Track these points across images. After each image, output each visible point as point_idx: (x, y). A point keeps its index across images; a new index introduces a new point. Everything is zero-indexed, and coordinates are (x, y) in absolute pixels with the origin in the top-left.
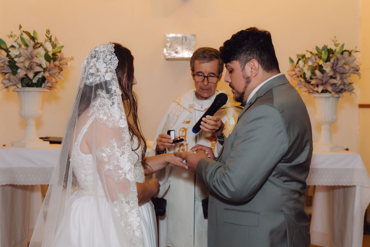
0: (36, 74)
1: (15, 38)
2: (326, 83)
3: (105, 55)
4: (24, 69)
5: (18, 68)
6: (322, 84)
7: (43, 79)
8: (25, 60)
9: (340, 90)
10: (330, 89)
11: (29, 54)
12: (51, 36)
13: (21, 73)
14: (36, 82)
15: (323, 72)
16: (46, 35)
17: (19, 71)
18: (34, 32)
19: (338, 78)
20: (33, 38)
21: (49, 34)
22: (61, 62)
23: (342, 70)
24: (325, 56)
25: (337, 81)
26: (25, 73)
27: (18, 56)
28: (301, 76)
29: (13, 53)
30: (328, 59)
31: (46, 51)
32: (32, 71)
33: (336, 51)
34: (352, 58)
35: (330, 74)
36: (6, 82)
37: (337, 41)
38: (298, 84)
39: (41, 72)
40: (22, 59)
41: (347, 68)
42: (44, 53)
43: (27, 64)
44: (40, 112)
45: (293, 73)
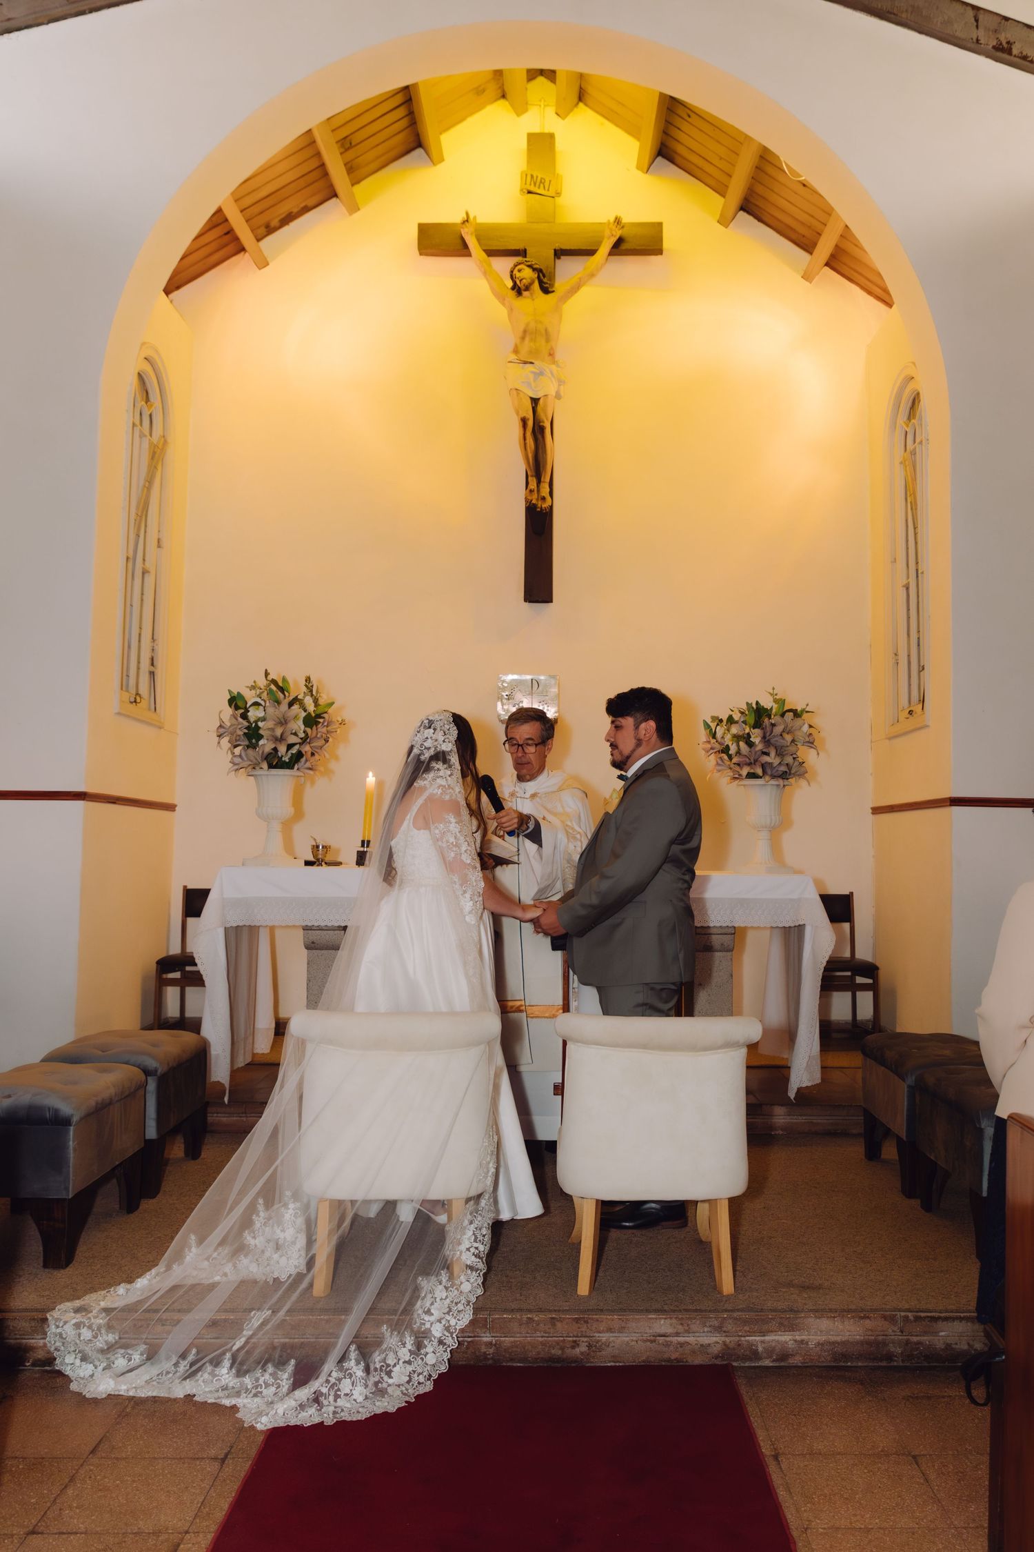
0: (290, 747)
1: (258, 692)
2: (756, 761)
3: (442, 724)
4: (272, 740)
5: (261, 737)
6: (749, 764)
7: (299, 755)
8: (275, 725)
9: (781, 773)
10: (759, 771)
11: (280, 716)
12: (312, 686)
13: (266, 745)
14: (288, 761)
15: (750, 744)
16: (306, 686)
17: (261, 742)
18: (284, 679)
19: (773, 753)
20: (282, 690)
21: (309, 683)
22: (329, 728)
23: (780, 742)
24: (751, 720)
25: (772, 759)
26: (273, 746)
27: (263, 719)
28: (723, 751)
29: (254, 714)
30: (757, 725)
31: (305, 711)
32: (283, 742)
33: (774, 711)
34: (798, 722)
35: (760, 747)
36: (237, 760)
37: (776, 695)
38: (718, 764)
39: (296, 744)
40: (270, 724)
41: (788, 738)
42: (304, 714)
43: (278, 732)
44: (291, 810)
45: (709, 746)
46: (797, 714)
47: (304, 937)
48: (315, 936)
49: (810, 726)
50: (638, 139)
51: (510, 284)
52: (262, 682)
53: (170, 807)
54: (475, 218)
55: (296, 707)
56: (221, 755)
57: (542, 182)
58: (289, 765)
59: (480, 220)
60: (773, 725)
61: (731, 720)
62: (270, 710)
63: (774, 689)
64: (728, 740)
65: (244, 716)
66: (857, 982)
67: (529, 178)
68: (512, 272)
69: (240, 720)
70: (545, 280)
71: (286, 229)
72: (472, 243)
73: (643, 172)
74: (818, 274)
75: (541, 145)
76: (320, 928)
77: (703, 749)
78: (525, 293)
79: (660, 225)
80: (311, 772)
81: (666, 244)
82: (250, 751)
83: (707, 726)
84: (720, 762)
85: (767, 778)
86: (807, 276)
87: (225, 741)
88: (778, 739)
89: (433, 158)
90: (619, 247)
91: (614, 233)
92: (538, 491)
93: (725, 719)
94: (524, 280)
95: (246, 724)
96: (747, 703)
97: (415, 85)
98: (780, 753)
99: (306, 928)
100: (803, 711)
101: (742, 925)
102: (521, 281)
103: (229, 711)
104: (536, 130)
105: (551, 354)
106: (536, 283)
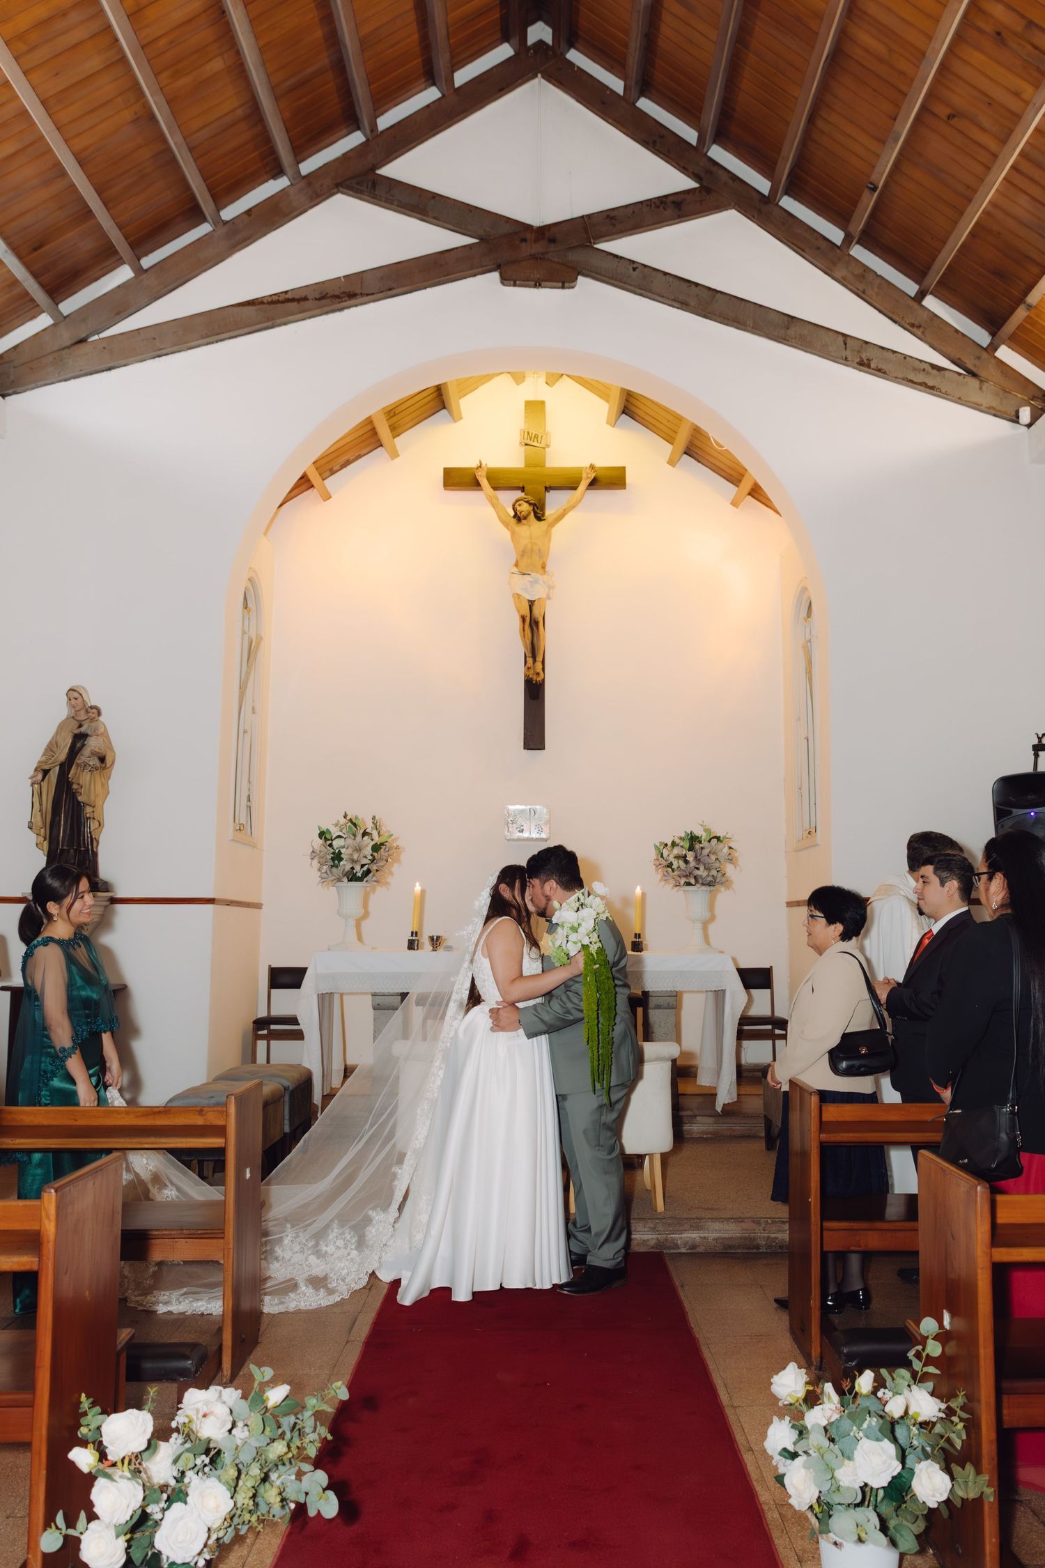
0: (362, 866)
1: (340, 828)
2: (690, 874)
4: (349, 861)
5: (342, 860)
6: (686, 876)
7: (369, 871)
8: (352, 851)
9: (708, 882)
10: (693, 881)
11: (356, 845)
12: (377, 823)
13: (345, 865)
14: (361, 876)
15: (686, 862)
16: (373, 823)
17: (342, 863)
18: (356, 818)
19: (702, 868)
20: (355, 825)
21: (374, 820)
22: (389, 852)
23: (708, 860)
24: (687, 846)
25: (702, 872)
26: (351, 866)
27: (343, 847)
28: (668, 866)
29: (336, 843)
30: (691, 849)
31: (372, 840)
32: (358, 863)
33: (703, 838)
34: (721, 845)
35: (692, 864)
36: (325, 875)
37: (705, 826)
38: (664, 875)
39: (365, 865)
40: (350, 851)
41: (713, 857)
42: (372, 843)
43: (355, 856)
44: (362, 911)
45: (658, 863)
46: (718, 838)
47: (372, 1001)
48: (379, 1000)
49: (730, 848)
50: (608, 402)
51: (512, 513)
52: (343, 821)
53: (258, 906)
54: (486, 465)
55: (366, 838)
56: (312, 871)
57: (536, 437)
58: (360, 879)
59: (489, 466)
60: (702, 848)
61: (674, 844)
62: (350, 841)
63: (703, 822)
64: (671, 859)
65: (331, 845)
66: (776, 1033)
67: (526, 433)
68: (514, 505)
69: (328, 847)
70: (538, 511)
71: (344, 470)
72: (484, 482)
73: (611, 425)
74: (742, 501)
75: (535, 408)
76: (384, 995)
77: (655, 865)
78: (524, 521)
79: (624, 468)
80: (375, 883)
81: (628, 480)
82: (334, 869)
83: (657, 848)
84: (666, 874)
85: (698, 885)
86: (735, 503)
87: (315, 862)
88: (706, 858)
89: (456, 417)
90: (594, 484)
91: (589, 476)
92: (534, 668)
93: (669, 844)
94: (523, 513)
95: (332, 851)
96: (685, 832)
97: (445, 384)
98: (708, 869)
99: (374, 995)
100: (725, 837)
101: (682, 990)
102: (520, 513)
103: (321, 842)
104: (532, 398)
105: (544, 567)
106: (532, 514)
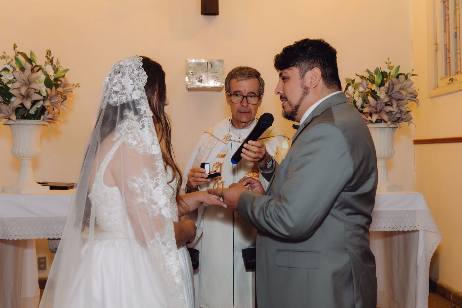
0: (34, 103)
1: (9, 60)
2: (381, 111)
3: (131, 70)
4: (19, 98)
5: (11, 96)
6: (377, 113)
7: (43, 110)
8: (21, 85)
9: (396, 119)
10: (385, 117)
11: (25, 79)
12: (53, 58)
13: (16, 102)
14: (34, 113)
15: (376, 98)
16: (47, 57)
17: (13, 99)
18: (31, 53)
20: (30, 61)
21: (50, 55)
22: (65, 89)
23: (399, 96)
24: (378, 80)
25: (394, 109)
26: (20, 102)
27: (13, 82)
29: (5, 78)
30: (382, 83)
31: (47, 75)
32: (29, 99)
33: (391, 74)
34: (408, 82)
37: (390, 63)
39: (40, 100)
40: (17, 85)
41: (403, 93)
42: (44, 78)
43: (23, 90)
44: (38, 151)
52: (11, 53)
55: (37, 72)
60: (392, 84)
62: (18, 75)
63: (389, 59)
80: (49, 121)
82: (5, 107)
